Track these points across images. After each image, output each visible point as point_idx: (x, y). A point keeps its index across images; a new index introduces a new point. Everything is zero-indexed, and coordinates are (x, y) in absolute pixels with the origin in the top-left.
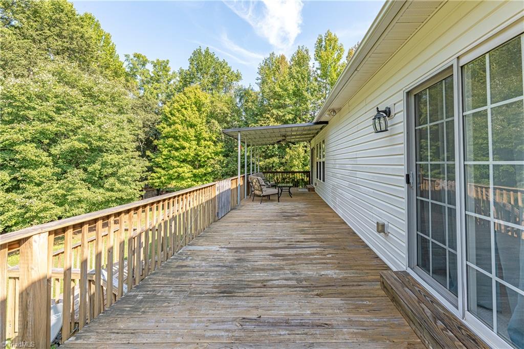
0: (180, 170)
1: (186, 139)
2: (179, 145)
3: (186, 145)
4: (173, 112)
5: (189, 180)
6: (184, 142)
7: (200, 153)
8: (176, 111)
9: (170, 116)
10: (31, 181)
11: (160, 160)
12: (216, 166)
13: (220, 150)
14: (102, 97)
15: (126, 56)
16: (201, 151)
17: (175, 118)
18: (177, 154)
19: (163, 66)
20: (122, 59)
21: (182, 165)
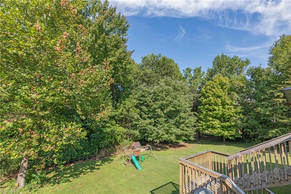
0: (214, 123)
1: (216, 104)
2: (212, 108)
3: (216, 108)
4: (207, 91)
5: (219, 129)
6: (215, 107)
7: (225, 113)
8: (208, 90)
9: (206, 93)
10: (159, 123)
11: (202, 117)
12: (238, 121)
13: (240, 111)
14: (179, 88)
15: (183, 70)
16: (226, 112)
17: (208, 94)
18: (211, 113)
19: (198, 70)
20: (182, 72)
21: (214, 120)
